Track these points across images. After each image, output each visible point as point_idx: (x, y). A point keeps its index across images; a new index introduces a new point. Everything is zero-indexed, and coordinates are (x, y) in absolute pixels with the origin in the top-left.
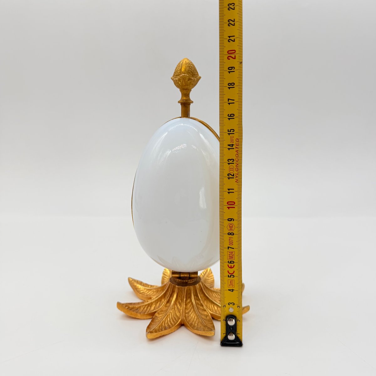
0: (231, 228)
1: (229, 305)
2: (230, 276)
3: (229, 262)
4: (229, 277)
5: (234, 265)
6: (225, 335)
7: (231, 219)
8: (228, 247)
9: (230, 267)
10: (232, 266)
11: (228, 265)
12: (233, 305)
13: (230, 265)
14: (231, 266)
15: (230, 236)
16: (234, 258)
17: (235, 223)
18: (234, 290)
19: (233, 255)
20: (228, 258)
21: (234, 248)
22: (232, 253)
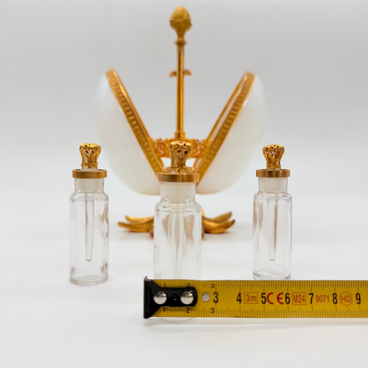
0: (345, 298)
1: (214, 294)
2: (264, 297)
3: (288, 296)
4: (263, 294)
5: (282, 304)
6: (163, 286)
7: (359, 299)
8: (312, 294)
9: (280, 296)
10: (280, 300)
11: (282, 293)
12: (214, 300)
13: (283, 296)
14: (281, 298)
15: (331, 298)
16: (295, 303)
17: (354, 305)
18: (240, 303)
19: (300, 302)
20: (294, 294)
21: (311, 303)
22: (304, 300)
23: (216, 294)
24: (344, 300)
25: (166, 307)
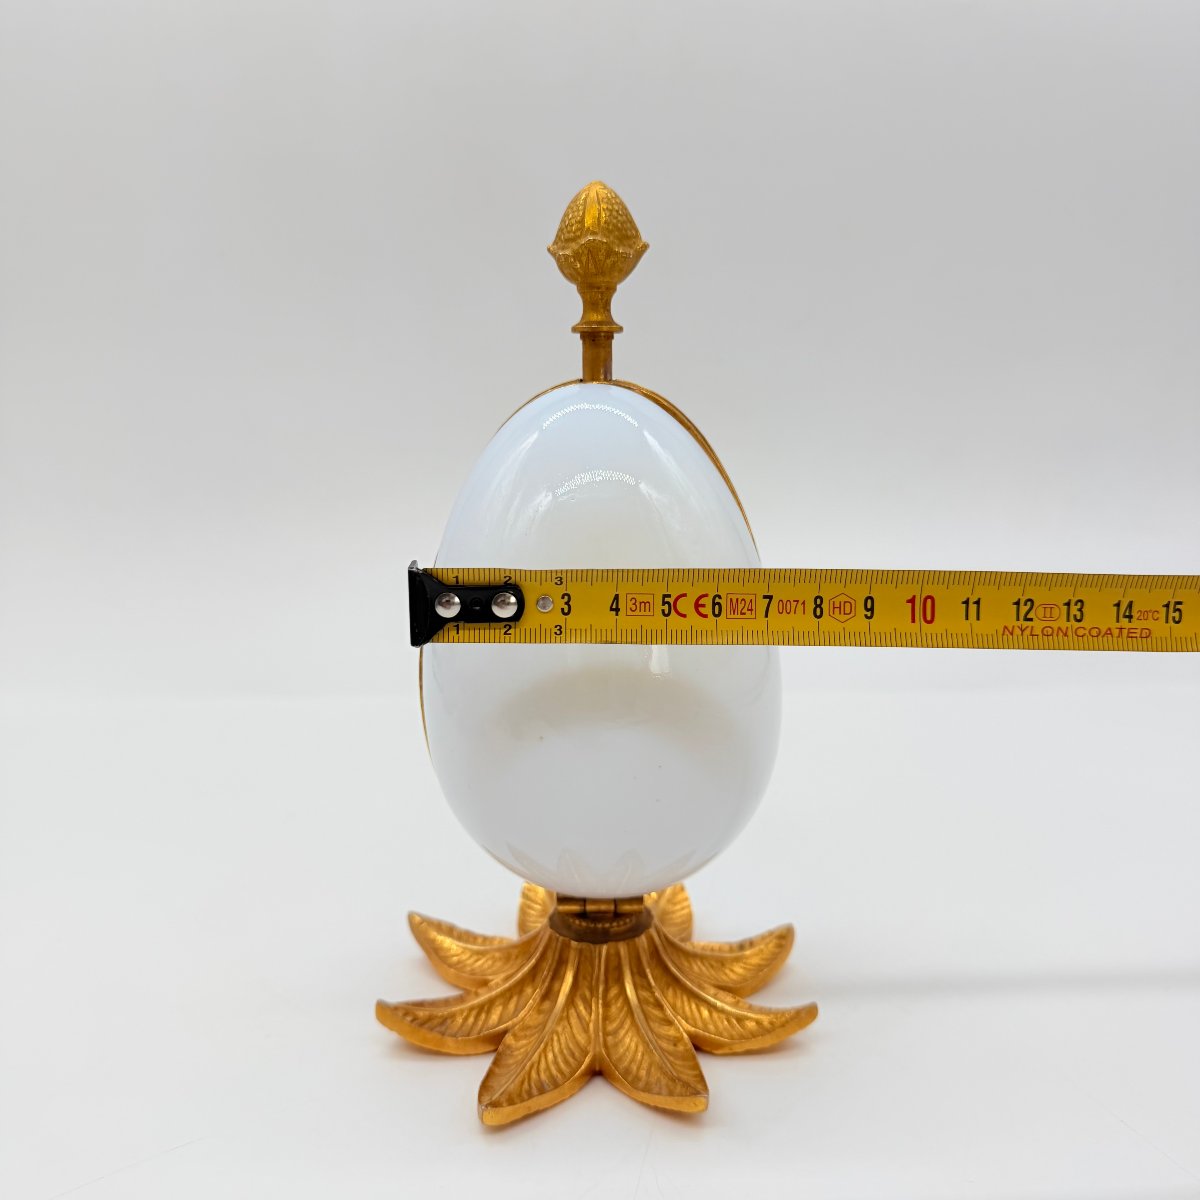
0: (840, 608)
1: (563, 598)
2: (668, 603)
3: (717, 600)
4: (665, 596)
5: (705, 616)
6: (452, 581)
7: (872, 610)
8: (770, 598)
9: (701, 602)
10: (701, 610)
11: (706, 595)
12: (563, 609)
13: (708, 601)
14: (703, 606)
15: (810, 606)
16: (732, 616)
17: (859, 622)
18: (617, 615)
19: (742, 614)
20: (730, 596)
21: (766, 616)
22: (751, 610)
23: (566, 597)
24: (837, 610)
25: (461, 624)
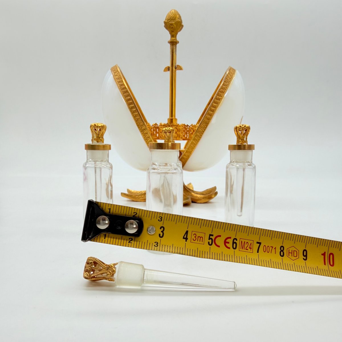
0: (292, 253)
1: (161, 228)
2: (212, 239)
3: (235, 241)
4: (210, 235)
5: (229, 248)
6: (107, 211)
7: (306, 256)
8: (260, 243)
9: (227, 241)
10: (227, 245)
11: (230, 238)
12: (160, 235)
13: (230, 241)
14: (228, 243)
15: (278, 250)
16: (242, 250)
17: (300, 261)
18: (186, 241)
19: (246, 249)
20: (241, 240)
21: (258, 252)
22: (251, 248)
23: (162, 228)
24: (290, 254)
25: (107, 234)
